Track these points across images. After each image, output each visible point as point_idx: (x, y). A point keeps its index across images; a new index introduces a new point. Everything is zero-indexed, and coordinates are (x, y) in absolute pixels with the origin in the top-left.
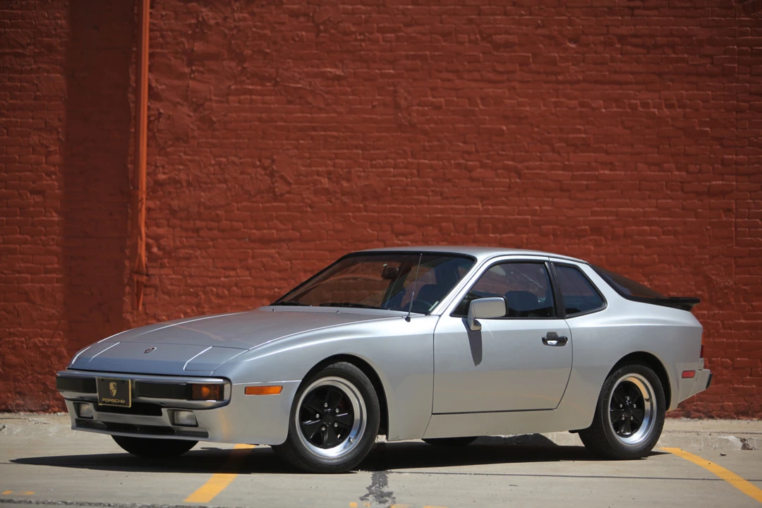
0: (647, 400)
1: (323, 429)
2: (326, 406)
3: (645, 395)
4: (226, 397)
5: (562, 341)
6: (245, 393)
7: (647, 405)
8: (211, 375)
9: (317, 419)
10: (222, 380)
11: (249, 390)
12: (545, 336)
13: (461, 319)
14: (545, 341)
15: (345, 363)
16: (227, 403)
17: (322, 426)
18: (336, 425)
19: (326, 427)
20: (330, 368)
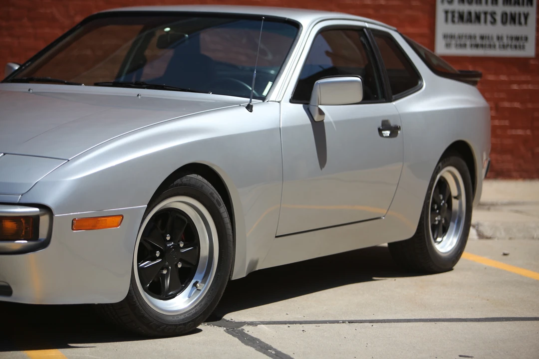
0: (456, 198)
1: (165, 272)
2: (168, 238)
3: (454, 192)
4: (43, 233)
5: (395, 130)
6: (73, 229)
7: (455, 204)
8: (18, 201)
9: (156, 258)
10: (37, 209)
11: (78, 224)
12: (380, 125)
13: (301, 106)
14: (380, 131)
15: (194, 176)
16: (45, 244)
17: (163, 269)
18: (180, 266)
19: (167, 269)
20: (177, 185)
